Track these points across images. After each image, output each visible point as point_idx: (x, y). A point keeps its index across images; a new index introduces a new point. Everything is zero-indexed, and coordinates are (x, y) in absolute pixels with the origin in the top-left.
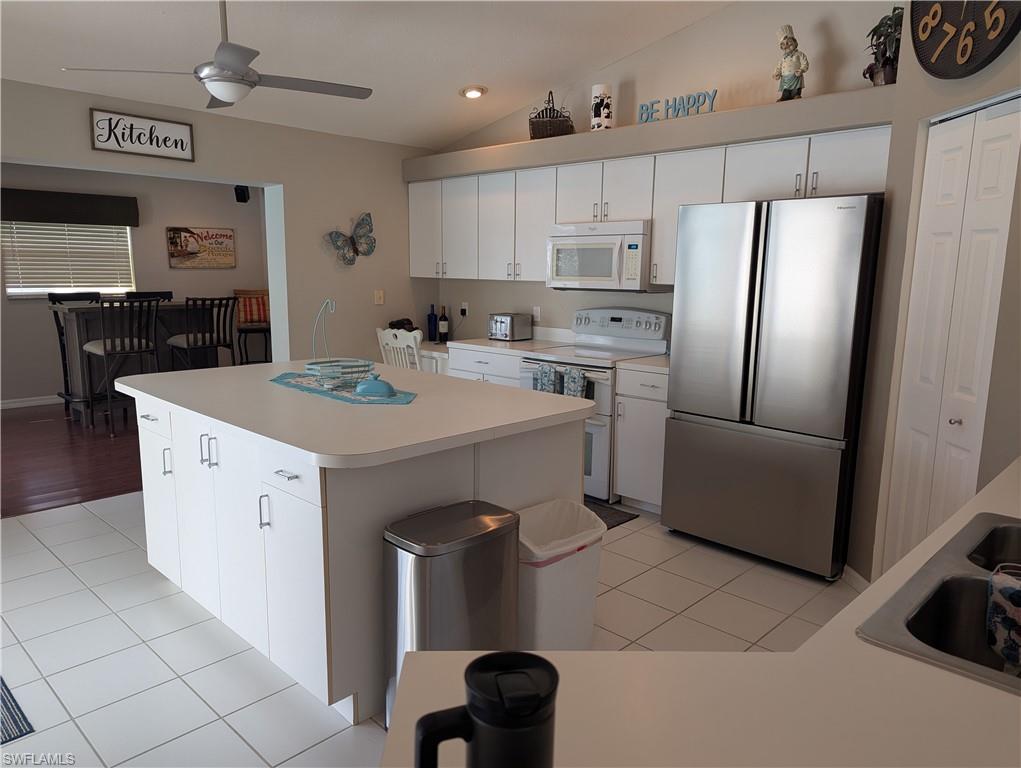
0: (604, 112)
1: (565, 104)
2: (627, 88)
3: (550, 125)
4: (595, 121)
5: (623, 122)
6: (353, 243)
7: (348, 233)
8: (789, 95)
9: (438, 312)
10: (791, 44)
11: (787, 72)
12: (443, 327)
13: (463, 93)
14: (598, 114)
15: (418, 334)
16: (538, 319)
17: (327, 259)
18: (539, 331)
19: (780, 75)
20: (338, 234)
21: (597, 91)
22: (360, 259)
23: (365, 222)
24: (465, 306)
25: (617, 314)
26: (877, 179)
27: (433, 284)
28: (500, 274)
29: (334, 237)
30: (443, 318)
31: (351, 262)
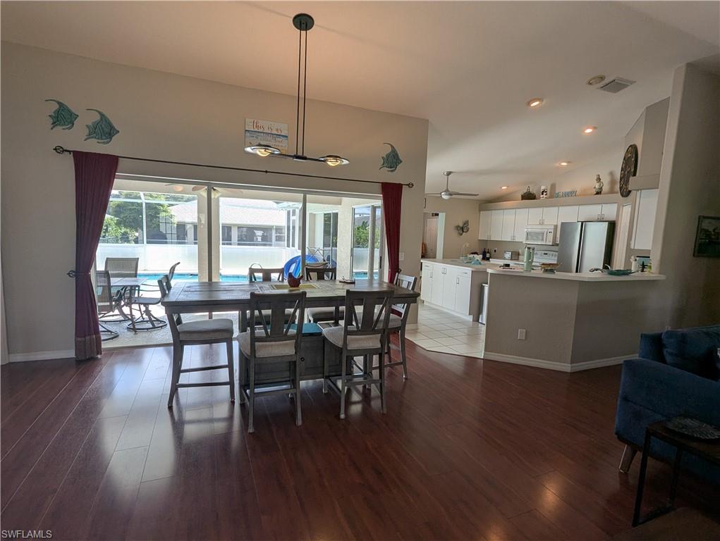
0: (545, 193)
1: (533, 190)
2: (553, 186)
3: (529, 196)
4: (542, 196)
5: (551, 197)
6: (462, 229)
7: (461, 226)
8: (597, 193)
9: (487, 251)
10: (599, 180)
11: (597, 187)
12: (488, 255)
13: (501, 188)
14: (542, 194)
15: (481, 256)
16: (521, 253)
17: (455, 234)
18: (520, 257)
19: (595, 188)
20: (458, 226)
21: (543, 188)
22: (464, 233)
23: (466, 223)
24: (496, 249)
25: (546, 252)
26: (613, 218)
27: (486, 241)
28: (509, 239)
29: (457, 227)
30: (488, 252)
31: (461, 234)
